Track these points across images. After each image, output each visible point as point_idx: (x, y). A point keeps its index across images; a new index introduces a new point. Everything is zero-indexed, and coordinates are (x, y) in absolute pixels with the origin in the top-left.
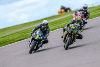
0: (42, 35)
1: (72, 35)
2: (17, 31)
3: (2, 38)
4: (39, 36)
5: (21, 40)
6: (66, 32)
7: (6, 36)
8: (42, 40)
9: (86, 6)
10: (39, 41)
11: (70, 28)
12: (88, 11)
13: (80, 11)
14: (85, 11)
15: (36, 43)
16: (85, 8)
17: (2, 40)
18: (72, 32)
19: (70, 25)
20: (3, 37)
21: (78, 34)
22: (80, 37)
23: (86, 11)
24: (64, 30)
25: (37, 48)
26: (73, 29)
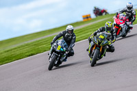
0: (65, 46)
1: (100, 47)
2: (26, 43)
3: (5, 52)
4: (62, 47)
5: (32, 55)
6: (92, 42)
7: (11, 50)
8: (65, 52)
9: (130, 5)
10: (61, 53)
11: (97, 38)
12: (133, 11)
13: (123, 12)
14: (129, 12)
15: (58, 56)
16: (130, 8)
17: (5, 55)
18: (99, 43)
19: (98, 34)
20: (8, 51)
21: (109, 46)
22: (111, 50)
23: (131, 12)
24: (90, 41)
25: (60, 62)
26: (102, 39)
